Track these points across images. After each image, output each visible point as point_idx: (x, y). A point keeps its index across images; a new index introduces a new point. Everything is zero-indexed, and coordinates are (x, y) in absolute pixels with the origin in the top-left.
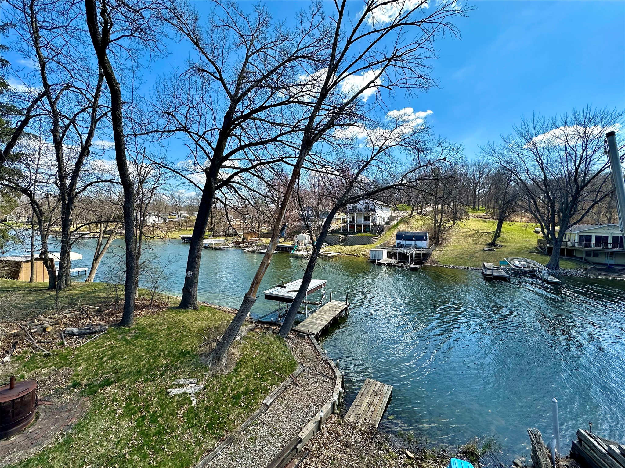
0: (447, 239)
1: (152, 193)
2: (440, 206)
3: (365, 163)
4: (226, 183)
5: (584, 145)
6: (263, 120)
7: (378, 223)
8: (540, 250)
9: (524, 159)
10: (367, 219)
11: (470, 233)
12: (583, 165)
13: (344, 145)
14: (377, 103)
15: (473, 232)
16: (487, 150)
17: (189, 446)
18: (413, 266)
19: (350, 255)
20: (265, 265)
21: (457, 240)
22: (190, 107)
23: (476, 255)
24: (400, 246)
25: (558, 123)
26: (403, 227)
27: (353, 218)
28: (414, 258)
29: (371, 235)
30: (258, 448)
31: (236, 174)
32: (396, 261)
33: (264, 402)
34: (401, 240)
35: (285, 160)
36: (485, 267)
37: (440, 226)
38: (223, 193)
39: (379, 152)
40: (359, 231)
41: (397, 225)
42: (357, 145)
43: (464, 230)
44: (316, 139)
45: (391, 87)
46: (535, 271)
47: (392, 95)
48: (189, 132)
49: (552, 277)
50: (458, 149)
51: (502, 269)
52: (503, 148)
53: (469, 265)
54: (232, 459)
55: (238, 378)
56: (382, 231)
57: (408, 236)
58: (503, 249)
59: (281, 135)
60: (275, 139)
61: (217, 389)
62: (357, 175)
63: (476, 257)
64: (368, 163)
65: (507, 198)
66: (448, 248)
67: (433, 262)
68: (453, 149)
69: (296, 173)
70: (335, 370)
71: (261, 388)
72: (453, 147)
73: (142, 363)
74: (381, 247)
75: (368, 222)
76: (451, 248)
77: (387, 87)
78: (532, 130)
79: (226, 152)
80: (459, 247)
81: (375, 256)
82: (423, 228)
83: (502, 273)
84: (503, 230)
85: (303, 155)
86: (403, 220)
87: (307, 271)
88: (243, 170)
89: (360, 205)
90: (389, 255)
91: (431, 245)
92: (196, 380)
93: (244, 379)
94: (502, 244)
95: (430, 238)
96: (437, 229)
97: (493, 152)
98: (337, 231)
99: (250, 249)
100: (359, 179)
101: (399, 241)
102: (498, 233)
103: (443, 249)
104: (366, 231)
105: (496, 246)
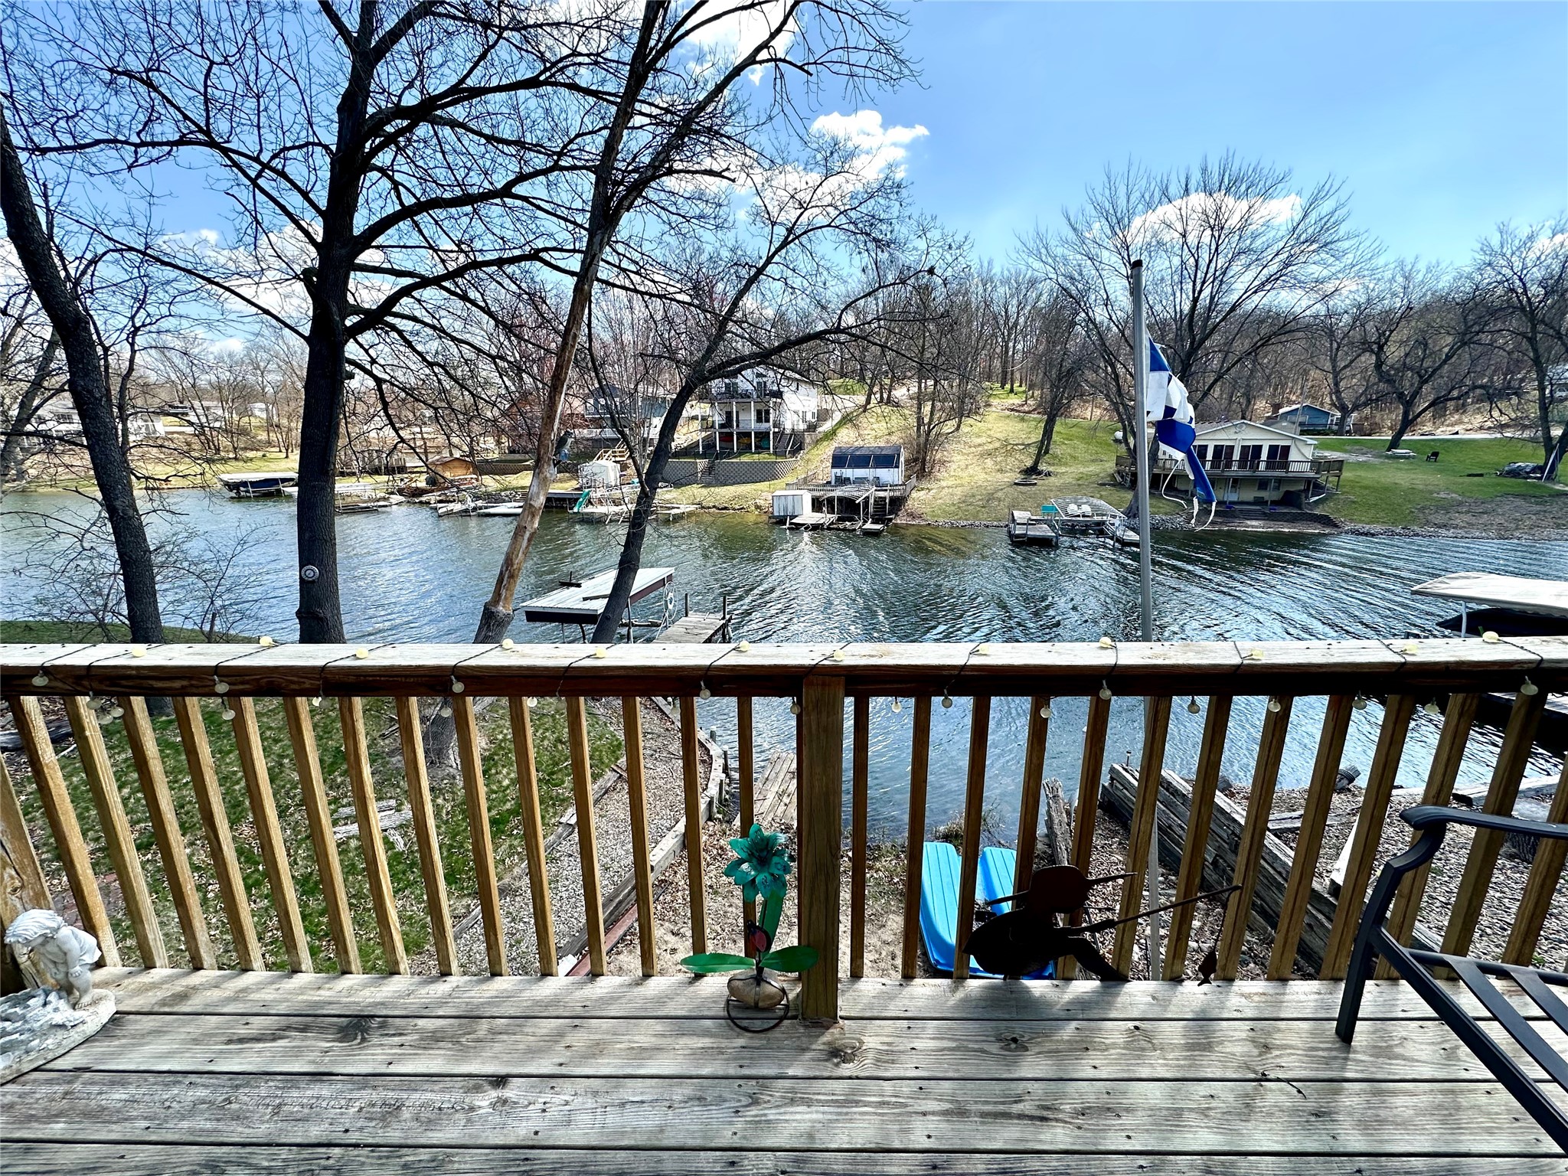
0: (943, 463)
1: (132, 345)
2: (930, 382)
3: (753, 271)
4: (375, 318)
5: (1213, 247)
6: (463, 126)
7: (788, 427)
8: (1119, 479)
9: (1104, 273)
10: (762, 416)
11: (991, 446)
12: (1206, 292)
13: (700, 217)
14: (777, 108)
15: (997, 445)
16: (1031, 245)
17: (411, 918)
18: (869, 526)
19: (726, 508)
20: (527, 535)
21: (962, 464)
22: (212, 63)
23: (1000, 494)
24: (842, 481)
25: (1173, 190)
26: (847, 438)
27: (729, 414)
28: (871, 509)
29: (773, 459)
30: (565, 895)
31: (406, 291)
32: (834, 517)
33: (563, 820)
34: (843, 467)
35: (544, 255)
36: (1014, 520)
37: (930, 431)
38: (361, 346)
39: (785, 244)
40: (746, 449)
41: (833, 433)
42: (730, 219)
43: (979, 441)
44: (626, 203)
45: (811, 68)
46: (1103, 523)
47: (814, 87)
48: (226, 152)
49: (1131, 533)
50: (959, 248)
51: (1045, 522)
52: (1065, 242)
53: (984, 518)
54: (514, 920)
55: (494, 788)
56: (800, 448)
57: (859, 456)
58: (1052, 479)
59: (521, 178)
60: (506, 191)
61: (448, 813)
62: (735, 304)
63: (1000, 500)
64: (760, 271)
65: (1067, 365)
66: (944, 484)
67: (912, 515)
68: (950, 247)
69: (581, 297)
70: (708, 746)
71: (552, 798)
72: (950, 240)
73: (237, 787)
74: (798, 486)
75: (764, 426)
76: (950, 483)
77: (801, 68)
78: (1122, 202)
79: (361, 222)
80: (967, 479)
81: (786, 509)
82: (894, 439)
83: (1044, 531)
84: (1055, 437)
85: (596, 247)
86: (847, 419)
87: (627, 546)
88: (425, 282)
89: (745, 382)
90: (817, 504)
91: (909, 477)
92: (393, 803)
93: (508, 787)
94: (1051, 469)
95: (907, 462)
96: (922, 440)
97: (1043, 251)
98: (689, 451)
99: (457, 507)
100: (739, 315)
101: (838, 471)
102: (1044, 446)
103: (933, 485)
104: (761, 447)
105: (1040, 473)
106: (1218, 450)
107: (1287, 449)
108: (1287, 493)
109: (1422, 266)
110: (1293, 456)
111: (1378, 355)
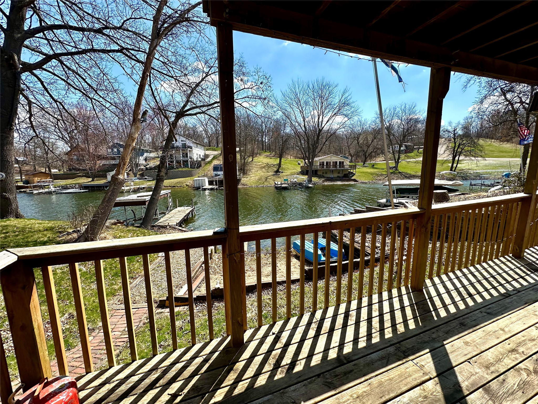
0: (250, 170)
7: (195, 159)
8: (302, 173)
10: (185, 155)
11: (263, 165)
15: (265, 165)
21: (256, 170)
23: (269, 177)
24: (218, 175)
26: (216, 163)
27: (171, 155)
29: (190, 169)
32: (217, 186)
34: (217, 171)
36: (276, 184)
37: (245, 160)
40: (179, 167)
41: (211, 161)
43: (260, 164)
51: (286, 183)
53: (266, 184)
58: (283, 174)
63: (270, 179)
66: (251, 176)
67: (244, 185)
74: (202, 176)
76: (253, 176)
83: (286, 185)
84: (282, 163)
86: (215, 158)
94: (283, 171)
102: (280, 165)
103: (248, 176)
104: (185, 166)
105: (280, 172)
106: (327, 163)
107: (343, 162)
108: (345, 174)
109: (363, 119)
110: (345, 164)
111: (358, 140)
